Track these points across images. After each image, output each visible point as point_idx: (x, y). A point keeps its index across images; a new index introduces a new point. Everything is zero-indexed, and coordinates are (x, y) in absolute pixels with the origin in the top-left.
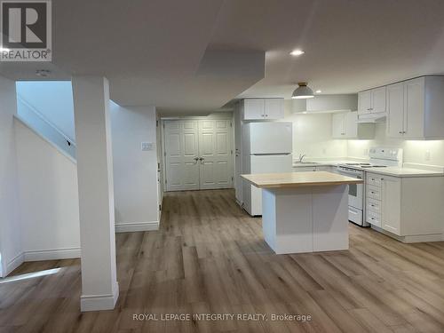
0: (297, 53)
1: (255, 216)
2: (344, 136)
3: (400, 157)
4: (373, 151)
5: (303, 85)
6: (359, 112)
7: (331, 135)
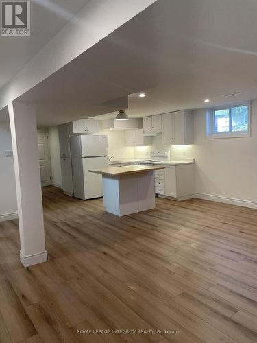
0: (142, 95)
1: (87, 200)
2: (135, 144)
3: (169, 155)
4: (152, 152)
5: (122, 112)
6: (145, 129)
7: (126, 144)
